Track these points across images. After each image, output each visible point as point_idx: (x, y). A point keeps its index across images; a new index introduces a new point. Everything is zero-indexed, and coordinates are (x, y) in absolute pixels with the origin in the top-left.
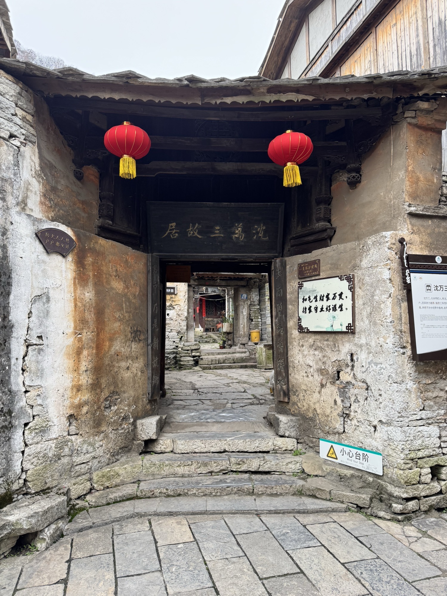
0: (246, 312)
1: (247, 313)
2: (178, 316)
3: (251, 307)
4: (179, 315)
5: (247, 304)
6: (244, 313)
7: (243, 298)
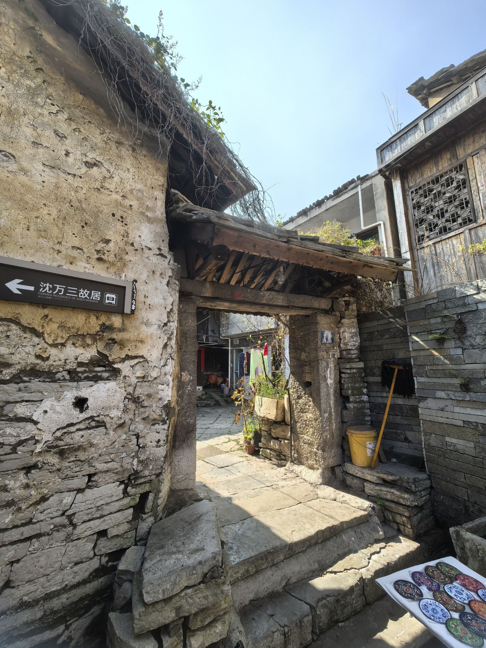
0: (333, 376)
1: (335, 380)
2: (132, 406)
3: (342, 366)
4: (136, 400)
5: (334, 355)
6: (330, 381)
7: (325, 340)
